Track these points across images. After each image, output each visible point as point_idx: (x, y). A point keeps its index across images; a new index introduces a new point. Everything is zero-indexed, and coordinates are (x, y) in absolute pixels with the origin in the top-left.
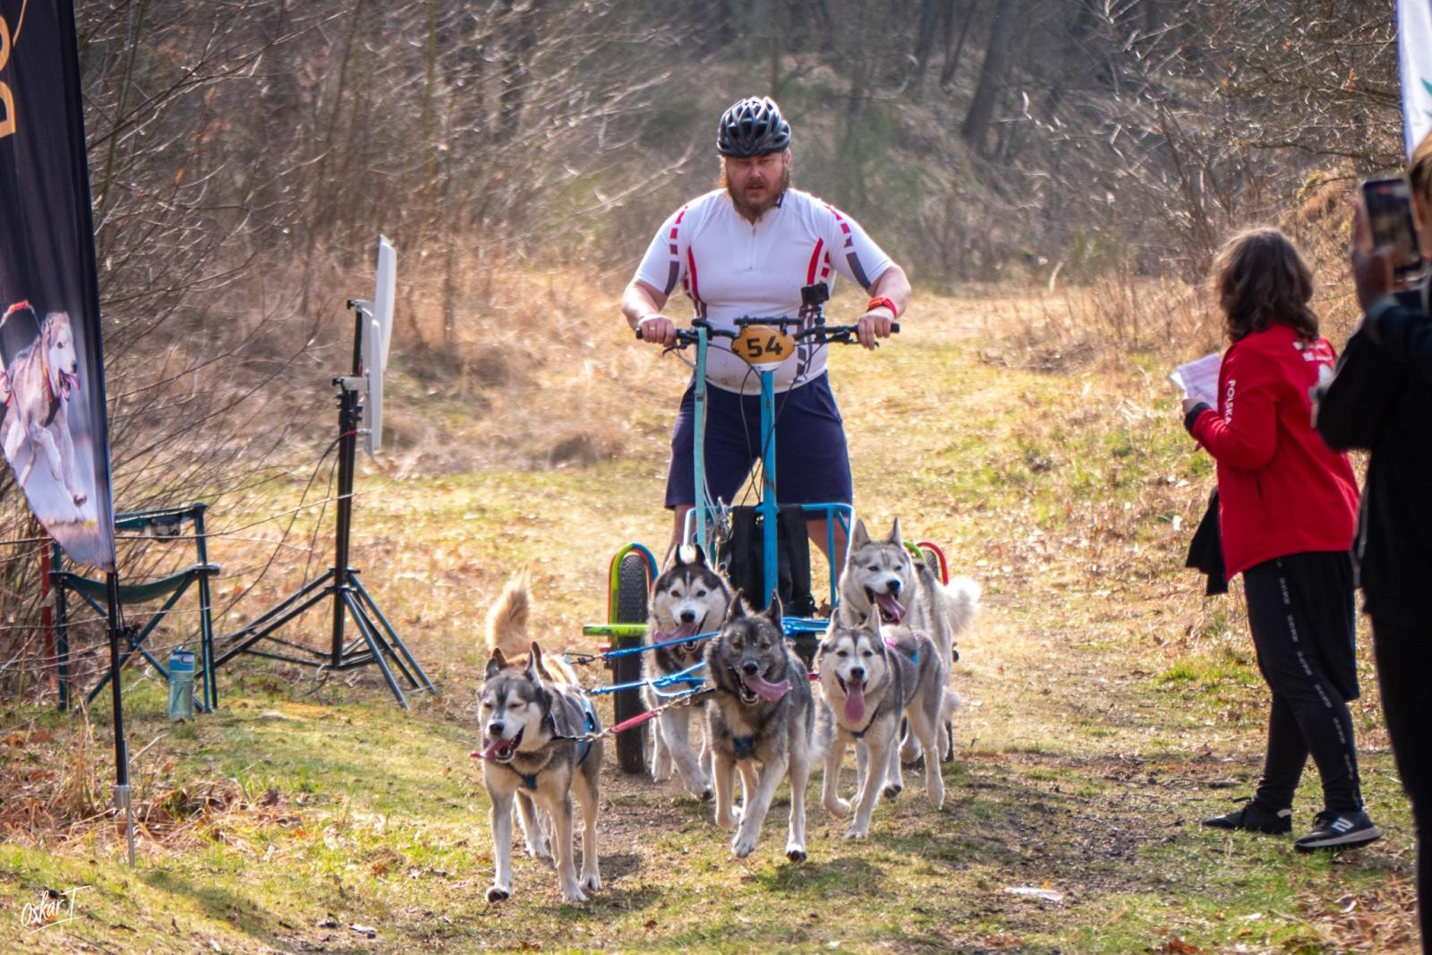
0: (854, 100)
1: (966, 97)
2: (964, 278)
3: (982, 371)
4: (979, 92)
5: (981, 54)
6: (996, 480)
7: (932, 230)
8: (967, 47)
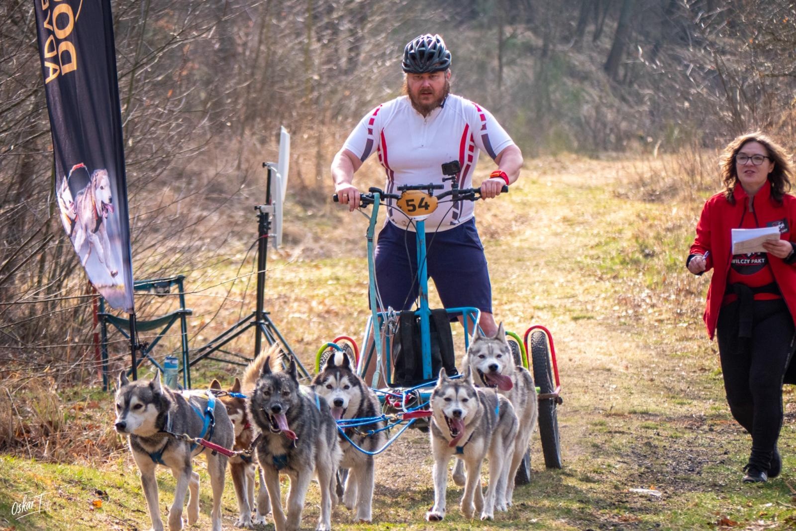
0: (544, 51)
1: (607, 49)
2: (606, 149)
3: (616, 201)
4: (614, 47)
5: (615, 25)
6: (623, 262)
7: (588, 123)
8: (607, 21)
